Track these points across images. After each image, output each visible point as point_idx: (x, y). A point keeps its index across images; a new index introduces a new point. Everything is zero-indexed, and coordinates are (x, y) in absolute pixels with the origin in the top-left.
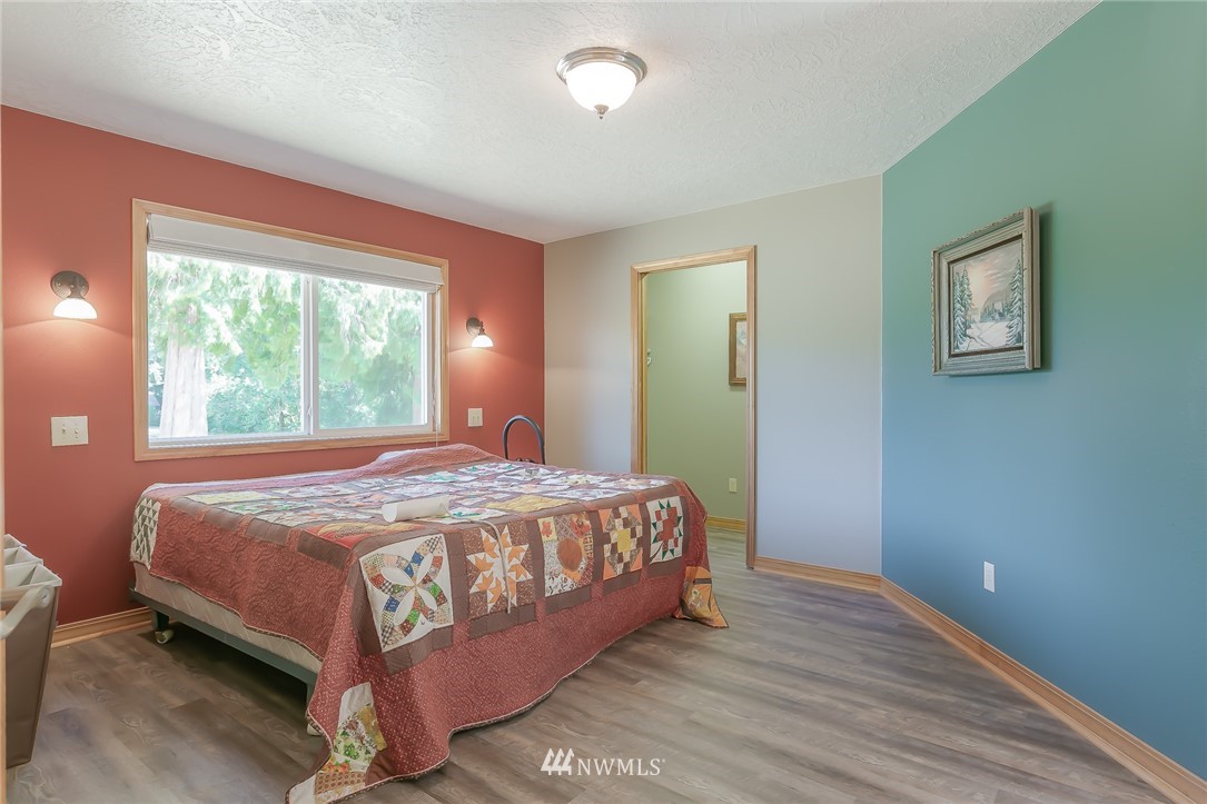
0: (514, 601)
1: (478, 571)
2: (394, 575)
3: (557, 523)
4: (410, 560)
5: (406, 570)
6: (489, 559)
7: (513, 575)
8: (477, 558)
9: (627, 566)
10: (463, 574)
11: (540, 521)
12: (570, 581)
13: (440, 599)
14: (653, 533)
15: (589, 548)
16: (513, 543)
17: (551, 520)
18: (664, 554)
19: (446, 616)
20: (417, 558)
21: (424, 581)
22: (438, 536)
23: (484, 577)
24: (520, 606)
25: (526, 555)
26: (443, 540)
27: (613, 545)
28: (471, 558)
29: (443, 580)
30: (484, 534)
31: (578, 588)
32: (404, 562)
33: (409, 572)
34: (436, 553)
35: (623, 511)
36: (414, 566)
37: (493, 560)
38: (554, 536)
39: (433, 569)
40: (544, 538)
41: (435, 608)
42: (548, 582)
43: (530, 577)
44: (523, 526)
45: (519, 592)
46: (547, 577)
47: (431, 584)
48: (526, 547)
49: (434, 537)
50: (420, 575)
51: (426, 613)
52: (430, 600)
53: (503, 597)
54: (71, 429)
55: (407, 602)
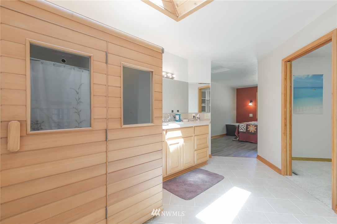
1: (249, 128)
2: (241, 126)
10: (247, 128)
13: (244, 129)
20: (243, 125)
29: (245, 128)
30: (251, 125)
37: (251, 128)
51: (243, 130)
52: (243, 129)
53: (252, 131)
54: (251, 115)
55: (241, 128)
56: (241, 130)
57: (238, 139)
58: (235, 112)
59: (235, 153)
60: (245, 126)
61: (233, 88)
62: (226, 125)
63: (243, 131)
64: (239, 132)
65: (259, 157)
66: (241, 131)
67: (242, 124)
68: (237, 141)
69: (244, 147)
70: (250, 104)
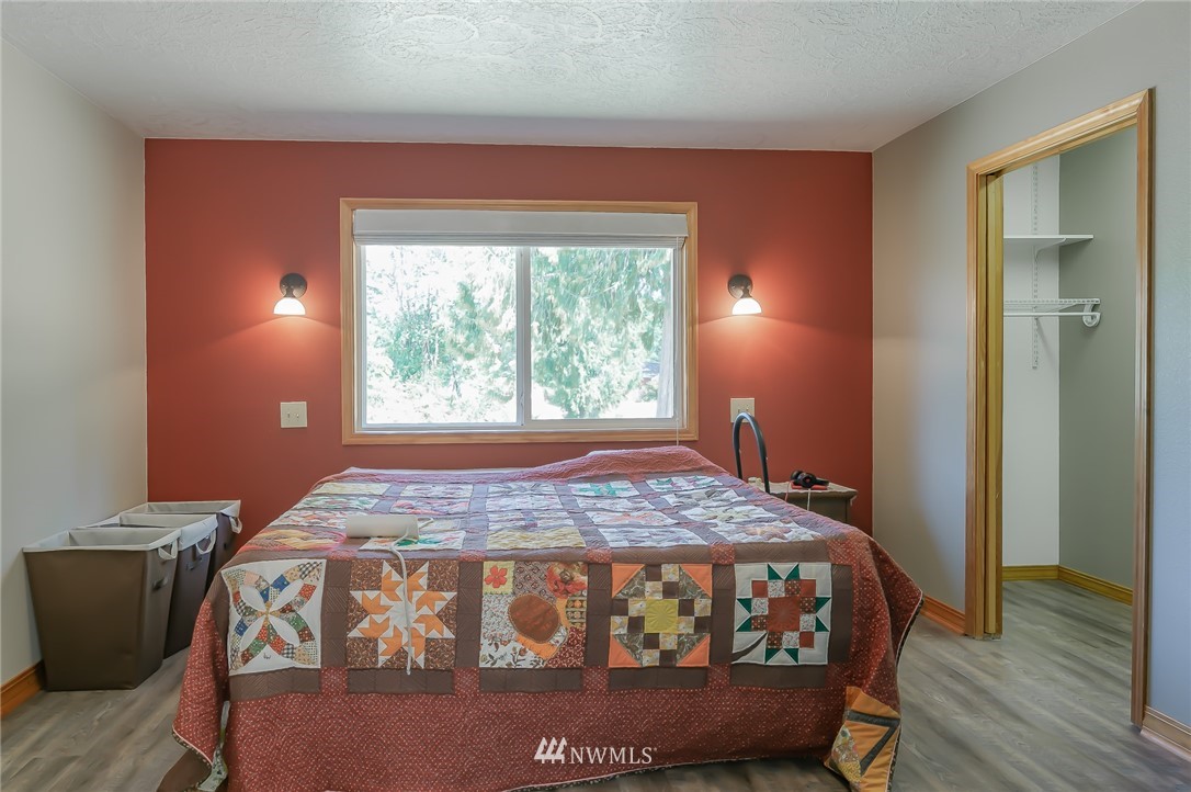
0: (421, 661)
1: (364, 612)
2: (251, 596)
3: (518, 570)
4: (271, 582)
5: (262, 593)
6: (384, 601)
7: (421, 629)
8: (364, 597)
9: (667, 656)
10: (339, 613)
11: (487, 566)
12: (530, 656)
13: (305, 634)
14: (741, 615)
15: (577, 615)
16: (429, 587)
17: (510, 566)
18: (770, 653)
19: (311, 656)
20: (281, 583)
21: (283, 611)
22: (318, 561)
23: (373, 622)
24: (427, 669)
25: (447, 607)
26: (323, 568)
27: (631, 620)
28: (357, 595)
29: (312, 613)
30: (386, 568)
31: (546, 668)
32: (264, 584)
33: (265, 595)
34: (308, 581)
35: (670, 573)
36: (273, 591)
37: (392, 603)
38: (508, 588)
39: (298, 599)
40: (487, 588)
41: (296, 643)
42: (486, 649)
43: (448, 634)
44: (453, 568)
45: (427, 651)
46: (484, 642)
47: (293, 614)
48: (449, 595)
49: (312, 561)
50: (278, 603)
51: (279, 645)
52: (288, 633)
54: (294, 414)
55: (254, 629)
56: (267, 661)
58: (130, 390)
60: (307, 591)
62: (29, 559)
63: (285, 663)
66: (258, 664)
67: (271, 570)
70: (290, 309)
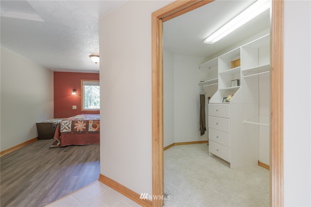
1: (76, 126)
2: (63, 124)
6: (78, 125)
7: (82, 127)
10: (73, 126)
11: (90, 121)
12: (94, 130)
13: (69, 128)
15: (99, 126)
16: (83, 123)
17: (92, 121)
19: (70, 130)
20: (67, 123)
21: (67, 126)
25: (85, 125)
26: (72, 122)
28: (75, 124)
29: (70, 126)
30: (79, 121)
31: (96, 131)
33: (65, 124)
38: (92, 123)
40: (90, 123)
43: (85, 128)
44: (86, 121)
45: (83, 130)
46: (89, 129)
49: (70, 121)
51: (66, 129)
53: (80, 130)
54: (74, 107)
55: (63, 128)
56: (65, 131)
57: (58, 144)
58: (52, 104)
59: (58, 183)
60: (69, 124)
61: (48, 70)
62: (37, 124)
63: (67, 131)
64: (60, 134)
65: (102, 179)
66: (64, 131)
67: (65, 122)
68: (58, 149)
69: (72, 158)
70: (74, 94)
